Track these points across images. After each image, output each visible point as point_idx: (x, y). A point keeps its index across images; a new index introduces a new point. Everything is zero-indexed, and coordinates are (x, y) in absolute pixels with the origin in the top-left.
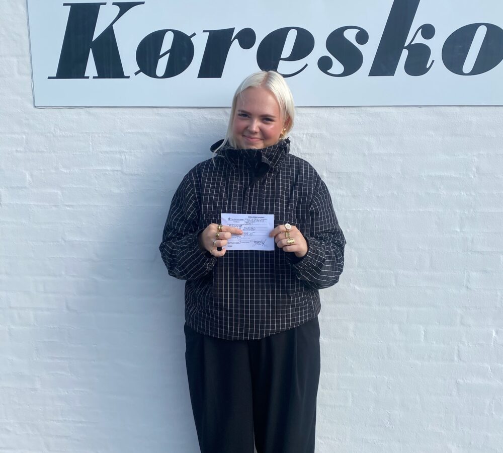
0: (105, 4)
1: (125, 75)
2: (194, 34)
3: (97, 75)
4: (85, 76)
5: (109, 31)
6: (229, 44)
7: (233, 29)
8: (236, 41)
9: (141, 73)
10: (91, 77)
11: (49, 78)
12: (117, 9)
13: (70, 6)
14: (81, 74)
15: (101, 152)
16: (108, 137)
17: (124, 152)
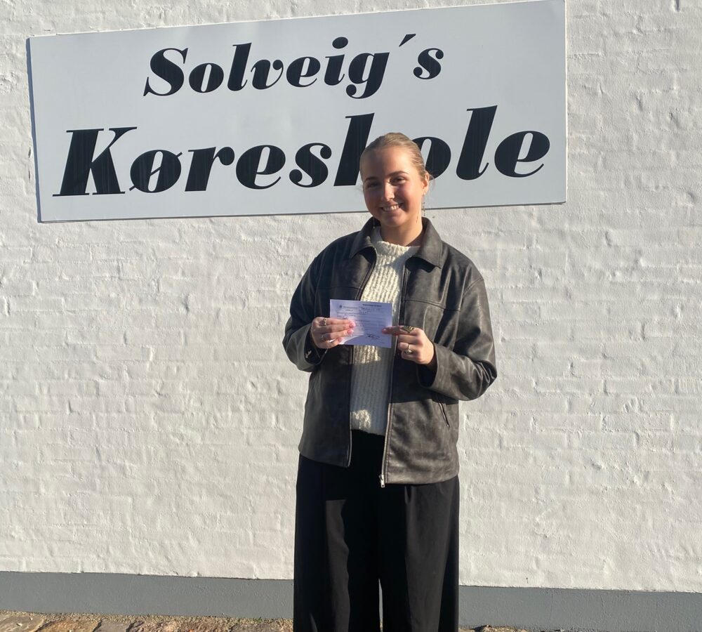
0: (103, 130)
1: (121, 191)
2: (181, 154)
3: (96, 192)
4: (86, 192)
5: (107, 154)
6: (211, 161)
7: (215, 148)
8: (218, 158)
9: (135, 188)
10: (91, 194)
11: (54, 195)
12: (113, 134)
13: (72, 133)
14: (81, 191)
15: (100, 261)
16: (106, 247)
17: (121, 260)
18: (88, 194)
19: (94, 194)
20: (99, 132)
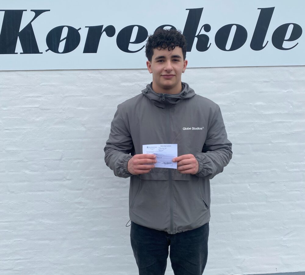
0: (26, 10)
8: (104, 33)
9: (50, 51)
10: (19, 53)
12: (34, 14)
15: (26, 97)
16: (30, 88)
17: (40, 96)
19: (21, 53)
20: (24, 12)
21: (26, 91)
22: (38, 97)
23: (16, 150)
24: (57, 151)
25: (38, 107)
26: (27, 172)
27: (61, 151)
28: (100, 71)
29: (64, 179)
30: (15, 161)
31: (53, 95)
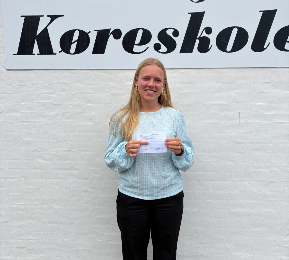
0: (43, 16)
1: (54, 53)
2: (90, 32)
3: (39, 53)
6: (108, 37)
8: (112, 35)
9: (63, 52)
10: (36, 54)
11: (14, 54)
12: (49, 19)
13: (24, 17)
14: (30, 53)
15: (41, 93)
16: (45, 85)
17: (54, 93)
18: (34, 54)
20: (41, 17)
21: (41, 88)
22: (51, 93)
23: (32, 141)
24: (67, 142)
25: (51, 103)
26: (40, 161)
27: (70, 143)
28: (107, 71)
29: (73, 169)
30: (30, 150)
31: (64, 92)
